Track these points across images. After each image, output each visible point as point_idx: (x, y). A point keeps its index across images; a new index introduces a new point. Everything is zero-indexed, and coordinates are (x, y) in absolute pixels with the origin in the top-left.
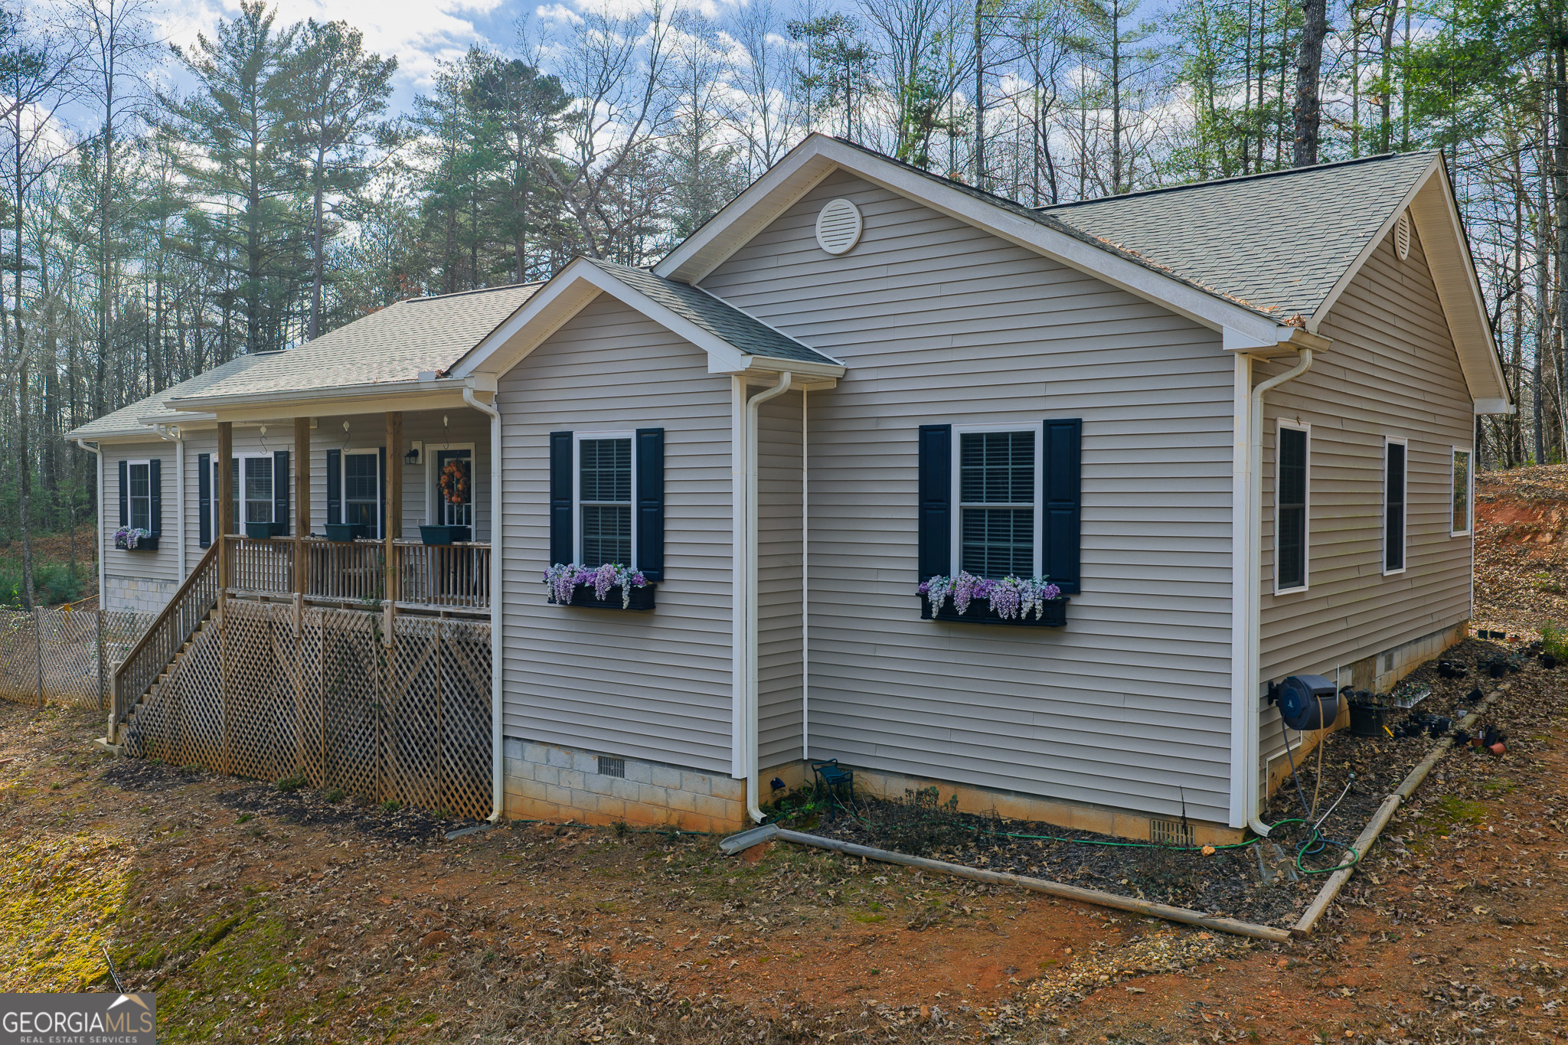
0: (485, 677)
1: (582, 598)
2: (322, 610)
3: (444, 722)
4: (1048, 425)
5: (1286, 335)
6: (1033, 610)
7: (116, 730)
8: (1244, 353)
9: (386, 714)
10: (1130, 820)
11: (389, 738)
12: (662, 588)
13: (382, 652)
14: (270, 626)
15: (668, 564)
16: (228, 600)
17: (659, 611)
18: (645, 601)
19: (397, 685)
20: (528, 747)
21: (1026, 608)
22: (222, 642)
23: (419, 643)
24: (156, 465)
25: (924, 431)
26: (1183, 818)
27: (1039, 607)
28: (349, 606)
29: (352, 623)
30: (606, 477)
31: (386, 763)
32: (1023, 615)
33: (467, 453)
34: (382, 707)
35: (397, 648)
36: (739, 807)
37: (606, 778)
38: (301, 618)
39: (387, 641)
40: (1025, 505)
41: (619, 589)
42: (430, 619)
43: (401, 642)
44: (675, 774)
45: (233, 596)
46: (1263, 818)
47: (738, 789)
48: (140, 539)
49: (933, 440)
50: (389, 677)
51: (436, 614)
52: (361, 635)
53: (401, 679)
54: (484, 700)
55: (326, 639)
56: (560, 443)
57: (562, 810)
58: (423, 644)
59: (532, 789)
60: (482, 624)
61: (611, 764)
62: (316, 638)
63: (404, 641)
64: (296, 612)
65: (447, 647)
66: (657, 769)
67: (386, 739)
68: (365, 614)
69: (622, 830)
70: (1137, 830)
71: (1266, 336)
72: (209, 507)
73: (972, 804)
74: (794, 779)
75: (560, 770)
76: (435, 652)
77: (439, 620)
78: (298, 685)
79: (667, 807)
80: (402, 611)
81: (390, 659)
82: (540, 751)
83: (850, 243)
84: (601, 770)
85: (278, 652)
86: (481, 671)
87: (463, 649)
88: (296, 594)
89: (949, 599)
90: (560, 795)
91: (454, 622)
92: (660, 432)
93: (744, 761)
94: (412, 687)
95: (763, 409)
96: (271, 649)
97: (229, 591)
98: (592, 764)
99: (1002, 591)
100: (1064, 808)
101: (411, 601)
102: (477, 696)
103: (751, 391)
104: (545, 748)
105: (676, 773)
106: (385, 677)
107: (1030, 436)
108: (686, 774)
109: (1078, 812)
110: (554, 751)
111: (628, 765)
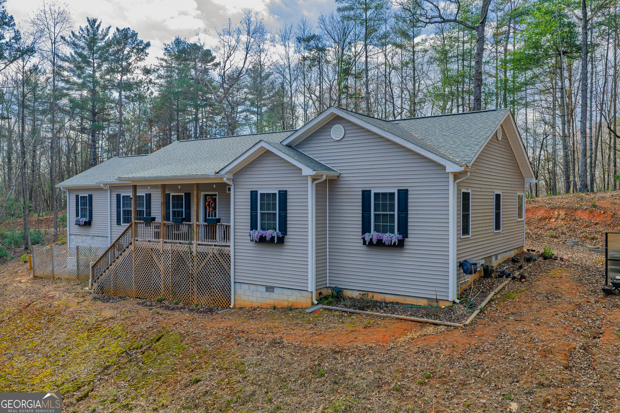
0: (228, 264)
1: (262, 240)
2: (171, 244)
3: (214, 278)
4: (399, 191)
5: (462, 169)
6: (395, 242)
7: (92, 285)
8: (452, 173)
9: (194, 277)
10: (422, 300)
11: (195, 284)
12: (286, 237)
13: (192, 257)
14: (152, 250)
15: (288, 230)
16: (136, 242)
17: (285, 243)
18: (281, 241)
19: (198, 267)
20: (243, 285)
21: (393, 242)
22: (134, 255)
23: (206, 254)
24: (91, 197)
25: (363, 191)
26: (436, 299)
27: (397, 241)
28: (180, 243)
29: (182, 248)
30: (268, 204)
31: (194, 292)
32: (392, 244)
33: (216, 195)
34: (192, 274)
35: (198, 256)
36: (310, 300)
37: (268, 293)
38: (163, 247)
39: (194, 254)
40: (392, 213)
41: (274, 237)
42: (209, 247)
43: (199, 254)
45: (137, 240)
46: (458, 299)
47: (310, 295)
48: (85, 222)
49: (366, 194)
50: (195, 265)
51: (211, 245)
52: (185, 252)
53: (199, 265)
54: (228, 271)
55: (172, 253)
56: (254, 194)
57: (254, 304)
58: (207, 255)
59: (244, 298)
60: (227, 248)
61: (270, 289)
62: (168, 253)
63: (200, 254)
64: (161, 245)
65: (215, 255)
66: (284, 290)
67: (194, 284)
68: (186, 246)
69: (275, 308)
70: (423, 303)
71: (457, 169)
72: (120, 212)
73: (378, 298)
74: (325, 292)
75: (253, 291)
76: (211, 257)
77: (213, 247)
78: (162, 268)
79: (288, 301)
80: (199, 244)
81: (195, 259)
82: (247, 286)
83: (341, 137)
84: (266, 291)
85: (155, 258)
86: (227, 262)
87: (221, 256)
88: (162, 240)
89: (371, 240)
90: (253, 299)
91: (218, 248)
92: (286, 191)
93: (311, 286)
94: (203, 268)
95: (317, 185)
96: (152, 257)
97: (136, 239)
98: (264, 289)
99: (386, 237)
100: (403, 298)
101: (202, 241)
102: (225, 270)
103: (314, 180)
104: (248, 285)
105: (291, 291)
106: (194, 265)
107: (394, 194)
108: (294, 291)
109: (408, 299)
110: (251, 286)
111: (275, 289)
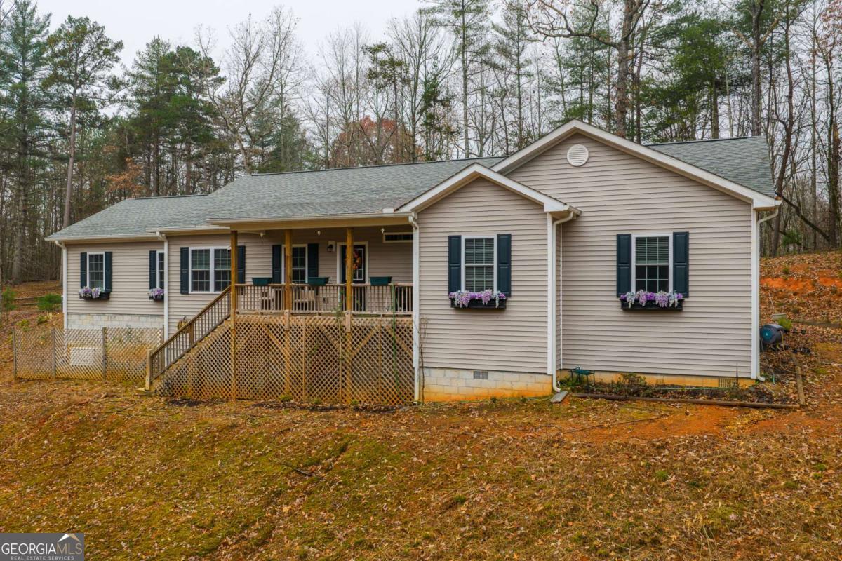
0: (408, 342)
1: (474, 307)
2: (304, 317)
3: (383, 364)
4: (675, 234)
7: (151, 383)
9: (346, 362)
10: (709, 380)
11: (348, 373)
12: (510, 299)
13: (344, 334)
14: (268, 327)
15: (513, 289)
16: (236, 315)
17: (507, 309)
18: (504, 305)
19: (353, 349)
20: (433, 370)
22: (233, 335)
23: (368, 329)
24: (108, 256)
25: (619, 236)
26: (737, 377)
30: (479, 255)
31: (345, 384)
32: (670, 305)
33: (363, 247)
34: (343, 359)
35: (353, 332)
36: (550, 386)
37: (478, 381)
38: (290, 321)
40: (666, 264)
41: (494, 300)
42: (374, 319)
43: (355, 329)
44: (516, 376)
45: (238, 313)
46: (762, 376)
47: (549, 378)
48: (101, 293)
49: (623, 242)
50: (348, 345)
52: (329, 328)
53: (355, 346)
54: (407, 352)
55: (306, 330)
56: (454, 242)
57: (454, 395)
58: (370, 329)
59: (435, 389)
60: (407, 319)
61: (481, 374)
62: (300, 330)
63: (358, 329)
64: (287, 319)
65: (385, 330)
66: (505, 374)
67: (346, 373)
68: (332, 318)
69: (495, 400)
70: (713, 384)
71: (770, 203)
72: (187, 274)
73: (651, 381)
75: (451, 379)
76: (377, 333)
77: (380, 318)
78: (286, 352)
79: (512, 390)
81: (349, 337)
82: (441, 372)
83: (584, 162)
84: (475, 377)
85: (273, 338)
87: (395, 330)
88: (287, 310)
89: (636, 302)
90: (452, 390)
91: (389, 319)
92: (509, 236)
93: (551, 369)
94: (363, 349)
95: (558, 226)
96: (268, 337)
97: (237, 310)
98: (471, 375)
99: (660, 296)
101: (361, 310)
104: (443, 370)
106: (346, 345)
107: (667, 238)
108: (521, 375)
110: (448, 371)
111: (490, 374)
